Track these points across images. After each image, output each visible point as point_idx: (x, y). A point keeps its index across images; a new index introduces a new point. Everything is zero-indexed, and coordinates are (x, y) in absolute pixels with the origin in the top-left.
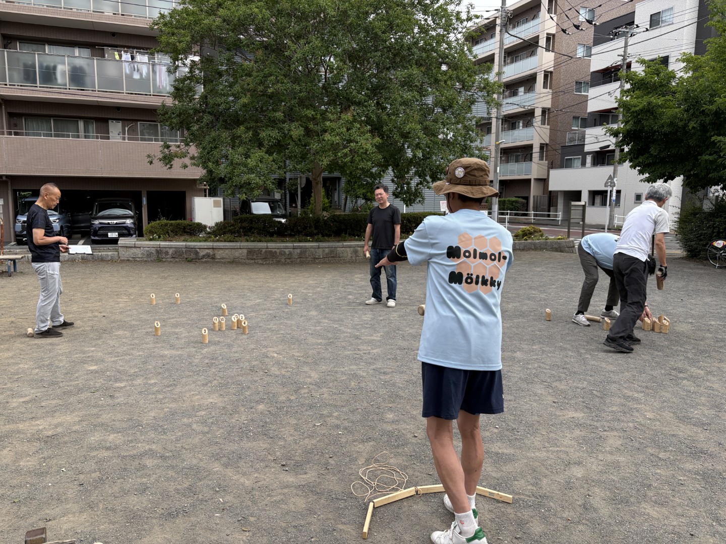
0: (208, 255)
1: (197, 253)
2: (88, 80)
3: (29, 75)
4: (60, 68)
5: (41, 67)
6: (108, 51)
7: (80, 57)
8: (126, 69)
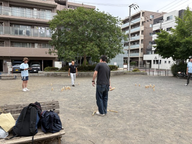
0: (59, 75)
1: (57, 75)
2: (30, 34)
3: (16, 33)
4: (24, 31)
5: (19, 31)
6: (35, 27)
7: (28, 28)
8: (39, 31)
